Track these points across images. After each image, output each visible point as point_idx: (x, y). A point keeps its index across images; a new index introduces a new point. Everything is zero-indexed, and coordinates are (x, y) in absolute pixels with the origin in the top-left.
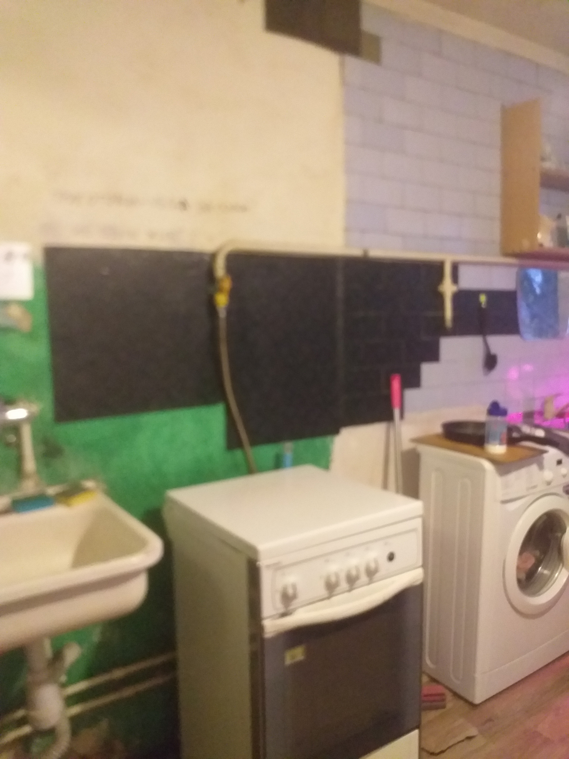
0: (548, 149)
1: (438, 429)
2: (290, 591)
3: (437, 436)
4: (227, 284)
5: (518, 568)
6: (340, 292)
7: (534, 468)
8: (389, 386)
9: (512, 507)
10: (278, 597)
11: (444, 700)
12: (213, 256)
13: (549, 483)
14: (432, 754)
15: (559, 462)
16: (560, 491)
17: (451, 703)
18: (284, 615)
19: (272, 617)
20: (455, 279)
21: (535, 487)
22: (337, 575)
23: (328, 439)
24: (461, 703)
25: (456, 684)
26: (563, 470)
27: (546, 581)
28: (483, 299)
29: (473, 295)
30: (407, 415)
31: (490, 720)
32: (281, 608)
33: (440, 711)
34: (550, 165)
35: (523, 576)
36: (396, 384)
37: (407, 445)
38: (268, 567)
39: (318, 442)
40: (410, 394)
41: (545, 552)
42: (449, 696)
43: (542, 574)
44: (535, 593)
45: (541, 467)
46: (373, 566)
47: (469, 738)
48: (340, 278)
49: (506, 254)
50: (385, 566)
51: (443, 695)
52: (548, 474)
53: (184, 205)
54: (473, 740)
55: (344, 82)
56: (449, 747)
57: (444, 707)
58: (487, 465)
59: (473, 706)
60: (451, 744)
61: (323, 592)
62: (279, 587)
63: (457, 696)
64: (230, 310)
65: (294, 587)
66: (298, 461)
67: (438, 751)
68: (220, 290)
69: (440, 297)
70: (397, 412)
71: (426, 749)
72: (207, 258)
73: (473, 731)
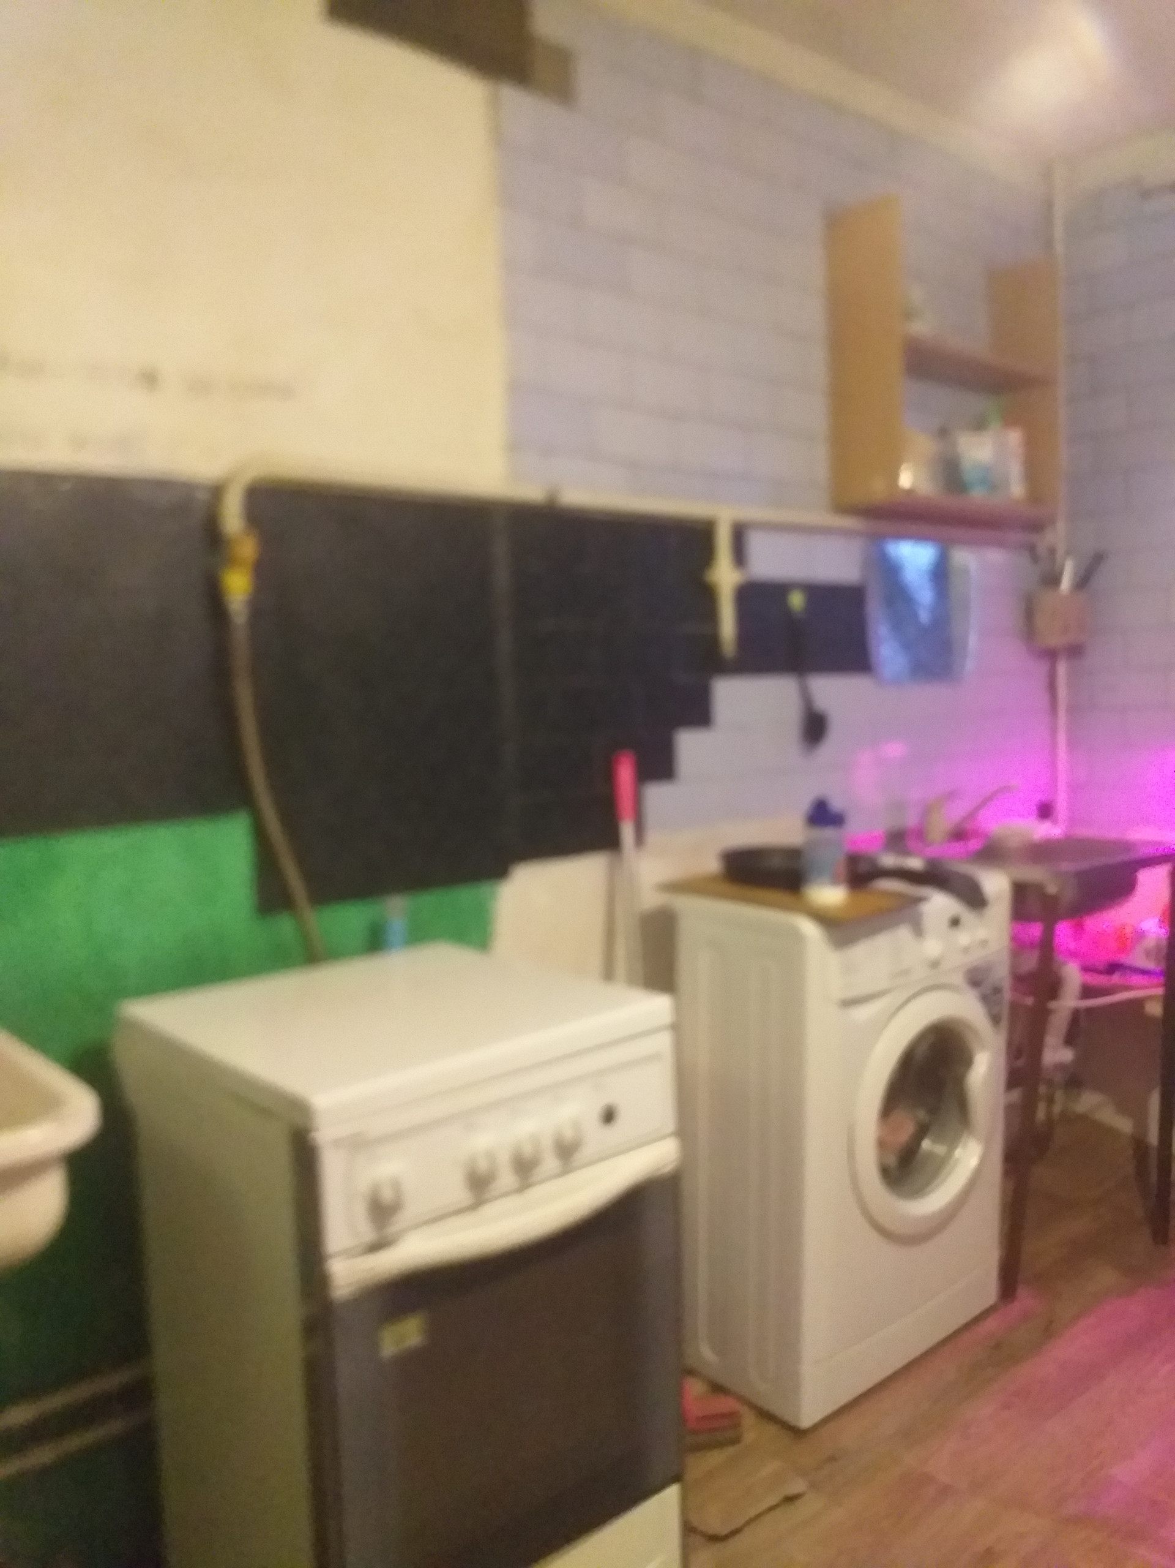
0: (916, 294)
1: (712, 865)
2: (387, 1195)
3: (712, 879)
4: (247, 549)
5: (882, 1144)
6: (502, 577)
7: (903, 933)
8: (610, 777)
9: (863, 1013)
10: (360, 1211)
11: (737, 1425)
12: (217, 491)
13: (935, 964)
14: (715, 1539)
15: (955, 922)
16: (959, 979)
17: (752, 1430)
18: (375, 1247)
19: (349, 1253)
20: (740, 556)
21: (905, 972)
22: (491, 1156)
23: (483, 890)
24: (772, 1429)
25: (762, 1390)
26: (963, 938)
27: (938, 1167)
28: (797, 600)
29: (776, 592)
30: (652, 837)
31: (832, 1459)
32: (367, 1233)
33: (731, 1450)
34: (921, 328)
35: (892, 1160)
36: (625, 773)
37: (650, 899)
38: (338, 1143)
39: (464, 896)
40: (656, 795)
41: (934, 1111)
42: (749, 1419)
43: (931, 1155)
44: (918, 1192)
45: (918, 930)
46: (569, 1134)
47: (790, 1499)
48: (501, 548)
49: (843, 508)
50: (596, 1136)
51: (732, 1415)
52: (932, 946)
53: (150, 379)
54: (799, 1503)
55: (499, 139)
56: (748, 1523)
57: (735, 1441)
58: (809, 929)
59: (797, 1433)
60: (752, 1513)
61: (460, 1194)
62: (363, 1184)
63: (766, 1416)
64: (257, 608)
65: (396, 1185)
66: (418, 935)
67: (724, 1531)
68: (230, 561)
69: (707, 594)
70: (627, 831)
71: (702, 1528)
72: (202, 496)
73: (797, 1486)
